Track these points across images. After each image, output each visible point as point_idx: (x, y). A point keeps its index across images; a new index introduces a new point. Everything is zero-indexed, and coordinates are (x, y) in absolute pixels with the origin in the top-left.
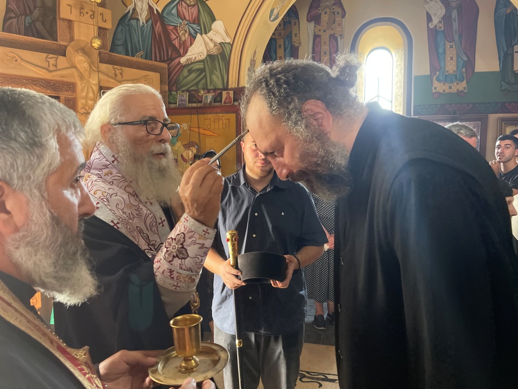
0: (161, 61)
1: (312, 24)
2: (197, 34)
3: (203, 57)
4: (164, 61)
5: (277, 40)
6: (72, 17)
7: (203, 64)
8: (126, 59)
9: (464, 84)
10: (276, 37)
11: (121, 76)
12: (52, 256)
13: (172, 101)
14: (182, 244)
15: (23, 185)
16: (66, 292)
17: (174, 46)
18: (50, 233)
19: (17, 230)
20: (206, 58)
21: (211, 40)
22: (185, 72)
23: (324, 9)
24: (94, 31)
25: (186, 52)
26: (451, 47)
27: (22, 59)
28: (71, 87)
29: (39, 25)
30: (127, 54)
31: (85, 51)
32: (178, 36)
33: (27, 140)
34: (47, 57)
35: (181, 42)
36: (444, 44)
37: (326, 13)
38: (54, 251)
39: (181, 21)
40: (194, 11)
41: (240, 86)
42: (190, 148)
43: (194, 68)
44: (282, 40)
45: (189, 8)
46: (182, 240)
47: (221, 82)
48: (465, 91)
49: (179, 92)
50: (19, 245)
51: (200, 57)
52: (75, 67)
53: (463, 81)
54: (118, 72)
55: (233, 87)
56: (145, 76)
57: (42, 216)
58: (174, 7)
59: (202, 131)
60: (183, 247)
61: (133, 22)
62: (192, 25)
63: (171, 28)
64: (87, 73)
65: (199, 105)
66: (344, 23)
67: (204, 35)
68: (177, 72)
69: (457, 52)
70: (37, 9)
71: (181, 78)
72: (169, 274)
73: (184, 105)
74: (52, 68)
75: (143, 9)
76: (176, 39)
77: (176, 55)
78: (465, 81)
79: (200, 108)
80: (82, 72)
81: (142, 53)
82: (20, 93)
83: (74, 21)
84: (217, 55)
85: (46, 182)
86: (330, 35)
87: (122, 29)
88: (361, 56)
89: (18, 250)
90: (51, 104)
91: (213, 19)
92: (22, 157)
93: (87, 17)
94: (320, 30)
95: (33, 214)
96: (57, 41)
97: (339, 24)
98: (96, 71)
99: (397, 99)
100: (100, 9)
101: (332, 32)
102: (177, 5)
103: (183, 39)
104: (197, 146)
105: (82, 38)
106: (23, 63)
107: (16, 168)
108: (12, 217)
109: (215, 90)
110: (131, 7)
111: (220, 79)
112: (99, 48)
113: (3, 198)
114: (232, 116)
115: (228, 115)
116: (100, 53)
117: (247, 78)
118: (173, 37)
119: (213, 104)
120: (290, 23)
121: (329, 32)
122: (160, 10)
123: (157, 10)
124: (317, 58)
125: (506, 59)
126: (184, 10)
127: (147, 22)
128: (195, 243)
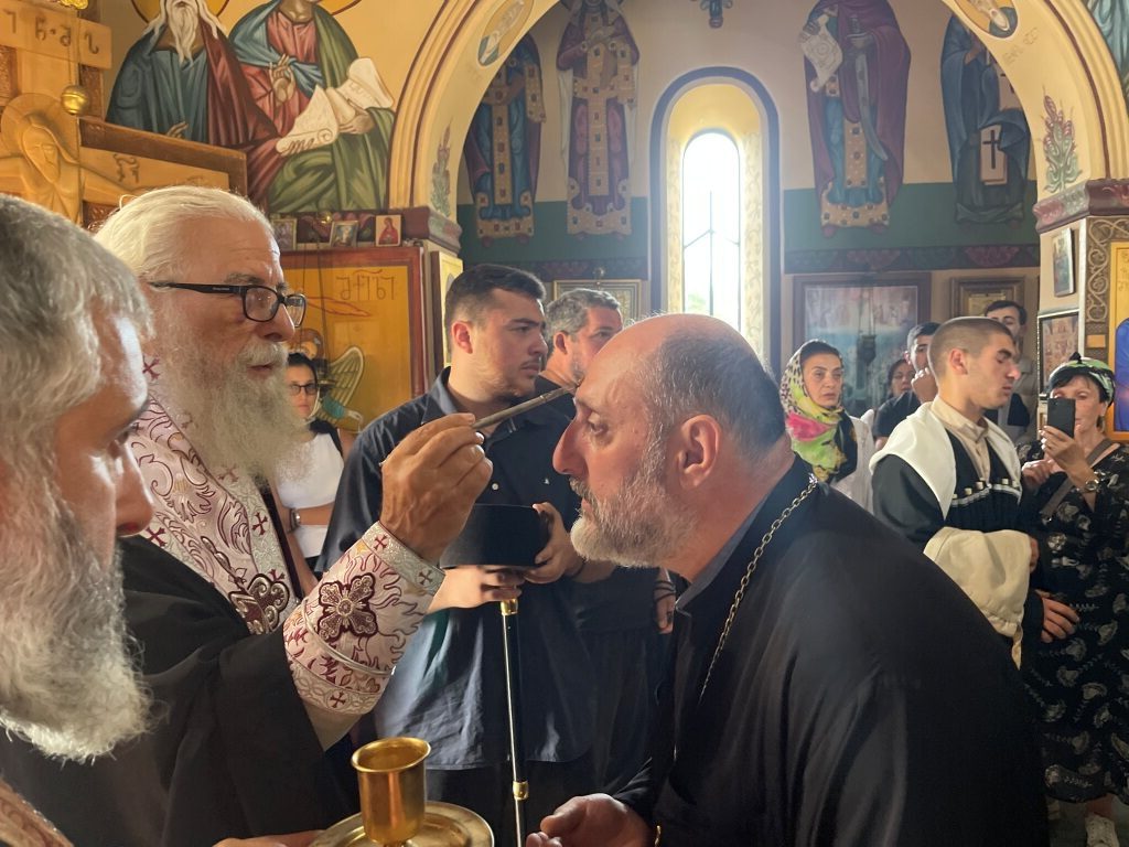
0: (230, 146)
1: (569, 76)
2: (313, 88)
4: (237, 146)
5: (494, 109)
6: (16, 40)
7: (329, 154)
8: (146, 139)
9: (882, 209)
10: (492, 101)
11: (134, 178)
14: (365, 601)
17: (260, 112)
20: (337, 141)
21: (348, 101)
22: (289, 172)
23: (594, 45)
24: (68, 74)
25: (289, 126)
26: (856, 131)
30: (149, 128)
31: (47, 118)
32: (269, 89)
35: (278, 104)
36: (842, 126)
37: (597, 53)
39: (276, 56)
40: (307, 35)
41: (416, 205)
42: (303, 344)
43: (309, 164)
44: (505, 107)
45: (295, 28)
46: (367, 590)
47: (372, 195)
48: (886, 223)
51: (321, 139)
52: (23, 156)
53: (880, 202)
54: (127, 168)
55: (400, 206)
56: (193, 180)
58: (260, 24)
60: (366, 609)
61: (163, 56)
62: (301, 66)
63: (253, 71)
64: (52, 170)
65: (322, 246)
66: (636, 74)
67: (330, 90)
68: (270, 170)
69: (868, 143)
71: (279, 185)
72: (325, 670)
73: (287, 246)
75: (187, 27)
76: (264, 96)
77: (267, 134)
78: (884, 203)
79: (325, 253)
80: (38, 166)
81: (183, 126)
83: (21, 48)
84: (363, 136)
85: (58, 429)
86: (608, 102)
87: (135, 71)
91: (352, 55)
93: (53, 40)
94: (585, 89)
97: (627, 78)
98: (73, 165)
99: (749, 238)
100: (86, 25)
101: (612, 94)
102: (266, 20)
103: (282, 96)
104: (320, 339)
105: (42, 90)
109: (358, 213)
110: (156, 23)
111: (370, 189)
112: (82, 113)
114: (401, 273)
115: (390, 271)
116: (82, 125)
117: (431, 188)
118: (259, 91)
119: (354, 243)
120: (520, 71)
121: (606, 94)
122: (226, 31)
123: (219, 31)
124: (580, 149)
125: (965, 156)
126: (284, 33)
127: (194, 57)
128: (397, 601)
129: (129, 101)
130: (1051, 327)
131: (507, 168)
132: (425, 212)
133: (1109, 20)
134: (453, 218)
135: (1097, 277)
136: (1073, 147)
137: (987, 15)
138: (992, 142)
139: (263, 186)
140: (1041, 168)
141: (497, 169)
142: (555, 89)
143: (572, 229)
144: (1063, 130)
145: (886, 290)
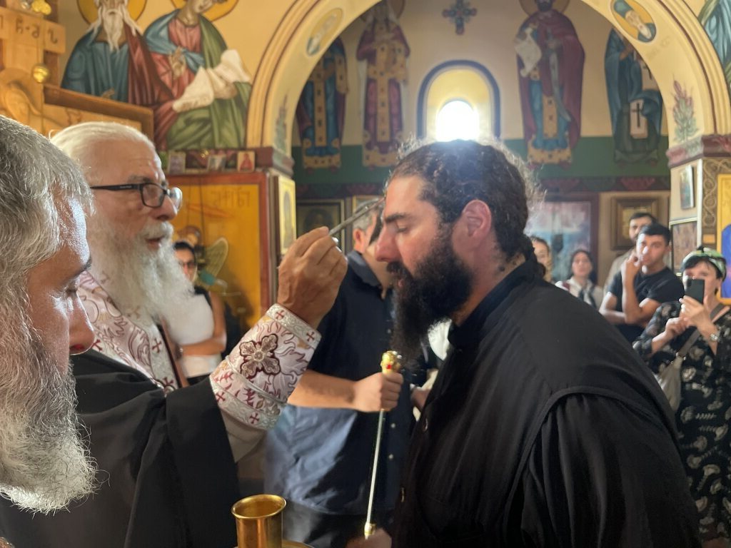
0: (142, 104)
1: (364, 64)
2: (198, 68)
4: (147, 106)
5: (316, 85)
6: (3, 34)
7: (208, 111)
8: (86, 99)
9: (567, 152)
10: (313, 79)
14: (272, 351)
17: (163, 83)
20: (213, 103)
22: (180, 123)
23: (381, 45)
24: (37, 56)
25: (181, 92)
26: (550, 102)
30: (88, 92)
31: (22, 85)
32: (169, 68)
35: (175, 79)
36: (541, 99)
37: (383, 49)
39: (174, 48)
40: (195, 34)
41: (265, 145)
42: (188, 236)
43: (194, 118)
44: (322, 83)
45: (187, 29)
46: (273, 345)
47: (235, 138)
48: (570, 161)
52: (5, 109)
53: (566, 147)
54: (74, 118)
55: (254, 145)
58: (163, 27)
60: (273, 357)
61: (100, 47)
62: (191, 54)
63: (159, 57)
64: (24, 118)
65: (202, 171)
66: (408, 63)
67: (210, 70)
68: (168, 121)
69: (558, 110)
71: (174, 130)
72: (247, 397)
73: (180, 171)
75: (115, 28)
76: (166, 73)
77: (166, 98)
78: (568, 149)
79: (203, 176)
81: (112, 92)
83: (6, 40)
84: (230, 100)
86: (390, 81)
87: (81, 57)
91: (223, 47)
93: (28, 34)
94: (375, 73)
97: (402, 66)
100: (49, 25)
101: (391, 76)
102: (168, 24)
103: (177, 73)
104: (199, 232)
105: (19, 66)
109: (226, 150)
110: (95, 25)
111: (234, 134)
112: (45, 82)
114: (254, 189)
115: (246, 188)
116: (45, 90)
117: (275, 135)
118: (162, 69)
119: (223, 169)
120: (332, 60)
121: (388, 76)
122: (142, 31)
123: (137, 32)
124: (371, 111)
125: (620, 119)
126: (179, 32)
127: (121, 46)
128: (292, 352)
129: (76, 75)
130: (678, 230)
131: (324, 123)
132: (270, 150)
133: (715, 31)
134: (288, 154)
135: (709, 197)
136: (693, 113)
137: (636, 28)
138: (638, 110)
139: (163, 132)
140: (671, 127)
141: (316, 123)
142: (355, 73)
143: (366, 163)
144: (686, 102)
145: (571, 205)
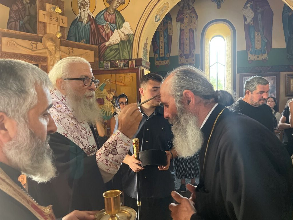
0: (95, 45)
1: (179, 23)
2: (114, 29)
3: (118, 42)
4: (96, 45)
5: (160, 32)
6: (45, 21)
7: (118, 46)
8: (75, 44)
9: (266, 55)
10: (159, 30)
11: (72, 53)
12: (30, 155)
13: (101, 66)
14: (115, 146)
15: (14, 115)
16: (38, 175)
17: (102, 36)
18: (29, 142)
19: (10, 139)
20: (120, 42)
21: (123, 32)
22: (108, 50)
23: (186, 15)
24: (57, 28)
25: (108, 39)
26: (258, 35)
27: (17, 44)
28: (45, 59)
29: (27, 25)
30: (76, 41)
31: (53, 39)
32: (104, 30)
33: (17, 89)
34: (31, 43)
35: (106, 34)
36: (254, 33)
37: (187, 17)
38: (31, 152)
39: (106, 22)
40: (113, 17)
41: (139, 58)
42: (111, 93)
43: (113, 48)
44: (163, 32)
45: (110, 15)
46: (115, 144)
47: (128, 56)
48: (267, 59)
49: (105, 61)
50: (11, 148)
51: (116, 42)
52: (47, 48)
53: (265, 53)
54: (71, 51)
55: (135, 58)
56: (86, 53)
57: (25, 132)
58: (102, 15)
59: (118, 83)
60: (115, 148)
61: (80, 23)
62: (112, 24)
63: (100, 26)
64: (54, 52)
65: (116, 68)
66: (197, 22)
67: (119, 30)
68: (104, 50)
69: (261, 38)
70: (27, 16)
71: (106, 54)
72: (106, 162)
73: (108, 69)
74: (34, 49)
75: (85, 16)
76: (103, 32)
77: (103, 41)
78: (266, 54)
79: (116, 70)
80: (51, 51)
81: (84, 40)
82: (15, 63)
83: (47, 23)
84: (126, 41)
85: (28, 113)
86: (190, 29)
87: (73, 27)
88: (207, 40)
89: (10, 151)
90: (33, 69)
91: (124, 21)
92: (14, 99)
93: (54, 21)
94: (184, 26)
95: (20, 131)
96: (37, 34)
97: (195, 23)
98: (58, 50)
99: (228, 64)
100: (61, 17)
101: (191, 28)
102: (103, 14)
103: (107, 32)
104: (115, 91)
105: (51, 32)
106: (18, 46)
107: (10, 105)
108: (8, 132)
109: (125, 60)
110: (78, 15)
111: (128, 54)
112: (61, 38)
113: (3, 122)
114: (135, 75)
115: (132, 74)
116: (61, 41)
117: (143, 53)
118: (102, 31)
119: (124, 68)
120: (167, 23)
121: (189, 27)
123: (93, 17)
124: (182, 42)
125: (289, 41)
126: (107, 16)
127: (87, 23)
128: (122, 147)
129: (72, 35)
131: (163, 47)
132: (141, 59)
134: (148, 61)
141: (160, 48)
142: (176, 27)
143: (180, 63)
